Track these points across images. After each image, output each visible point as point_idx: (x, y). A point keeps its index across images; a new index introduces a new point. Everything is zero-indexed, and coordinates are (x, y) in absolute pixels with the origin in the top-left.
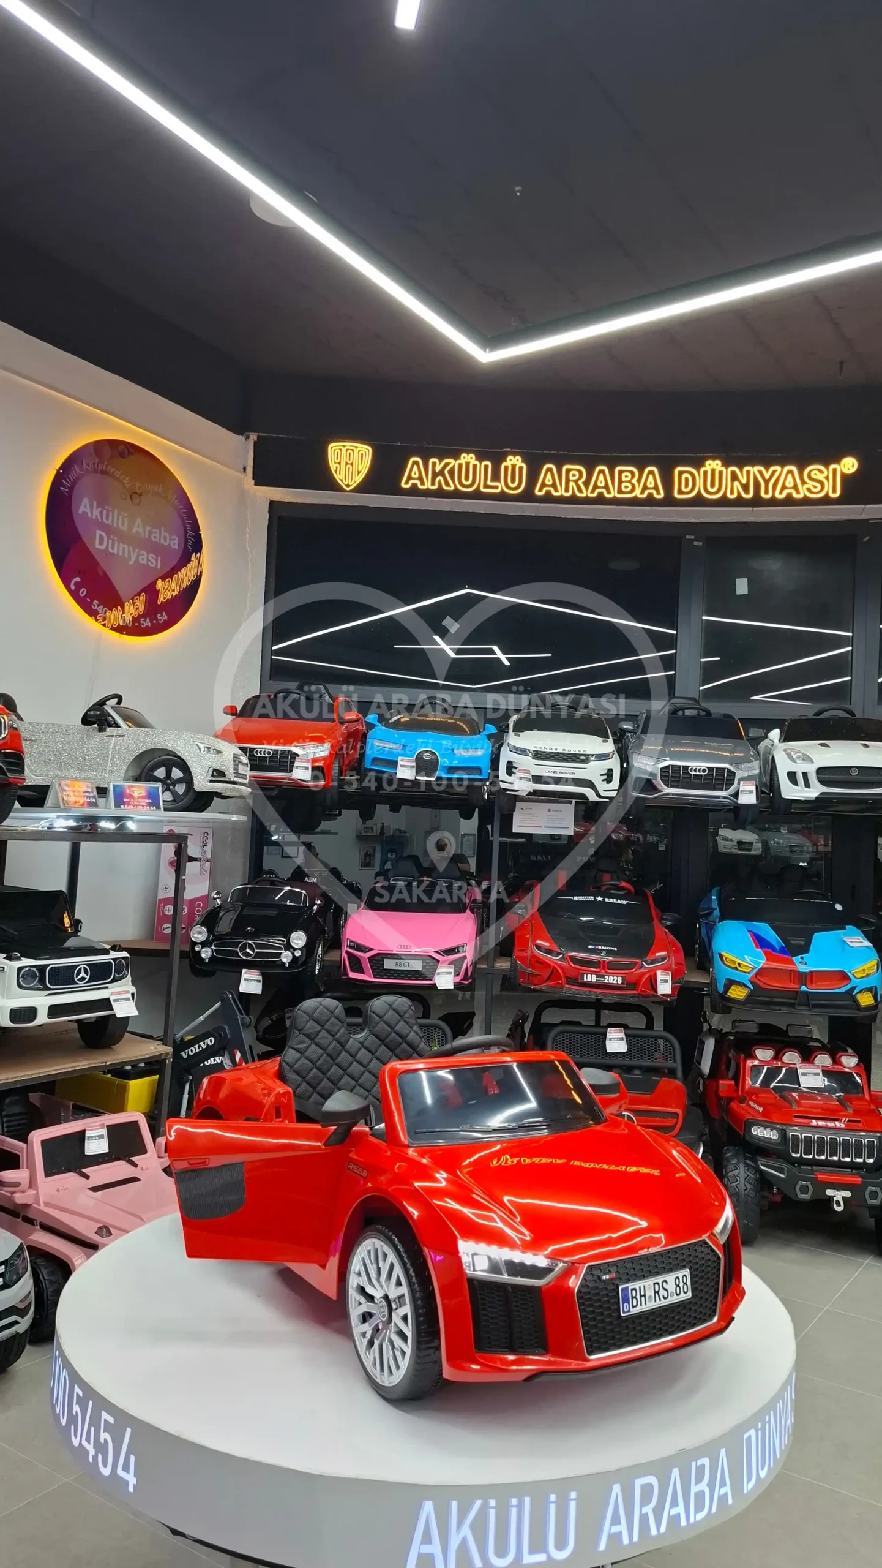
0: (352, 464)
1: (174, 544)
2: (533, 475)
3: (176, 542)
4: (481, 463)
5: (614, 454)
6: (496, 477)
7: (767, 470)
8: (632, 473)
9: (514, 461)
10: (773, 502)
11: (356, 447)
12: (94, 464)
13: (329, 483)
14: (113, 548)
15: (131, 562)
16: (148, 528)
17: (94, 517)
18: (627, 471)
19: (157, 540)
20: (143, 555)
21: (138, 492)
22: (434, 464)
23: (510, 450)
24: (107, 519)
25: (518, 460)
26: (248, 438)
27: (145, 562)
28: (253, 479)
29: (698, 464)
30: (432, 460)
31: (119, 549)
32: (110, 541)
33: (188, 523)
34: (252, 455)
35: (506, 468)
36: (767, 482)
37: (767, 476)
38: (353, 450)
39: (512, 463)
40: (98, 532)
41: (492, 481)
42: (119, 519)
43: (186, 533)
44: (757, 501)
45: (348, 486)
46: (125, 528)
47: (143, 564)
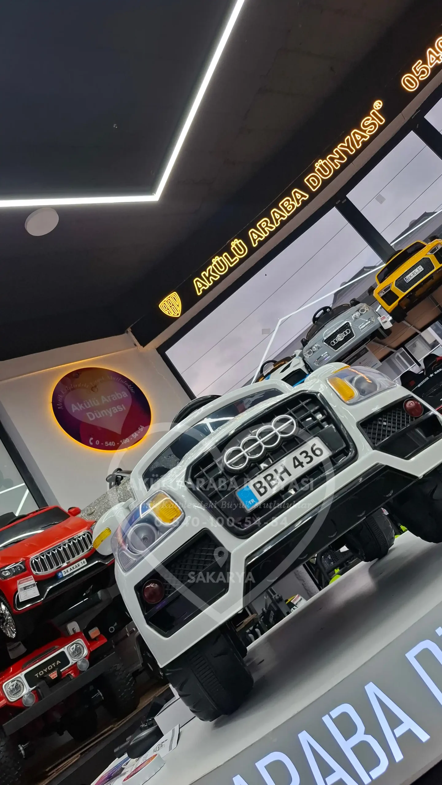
0: (173, 305)
1: (125, 395)
2: (247, 241)
3: (125, 394)
4: (222, 256)
5: (273, 201)
6: (233, 256)
7: (345, 143)
8: (288, 200)
9: (236, 242)
10: (358, 152)
11: (170, 297)
12: (67, 389)
13: (171, 320)
14: (99, 415)
15: (111, 415)
16: (109, 397)
17: (81, 409)
18: (285, 202)
19: (116, 399)
20: (114, 409)
21: (94, 386)
22: (204, 275)
23: (229, 241)
24: (88, 406)
25: (236, 241)
26: (127, 332)
27: (118, 411)
28: (141, 345)
29: (312, 170)
30: (202, 274)
31: (101, 414)
32: (96, 414)
33: (126, 383)
34: (134, 337)
35: (234, 249)
36: (348, 147)
37: (346, 145)
38: (169, 300)
39: (234, 244)
40: (88, 414)
41: (232, 259)
42: (93, 402)
43: (127, 387)
44: (351, 158)
45: (178, 314)
46: (98, 404)
47: (117, 412)
